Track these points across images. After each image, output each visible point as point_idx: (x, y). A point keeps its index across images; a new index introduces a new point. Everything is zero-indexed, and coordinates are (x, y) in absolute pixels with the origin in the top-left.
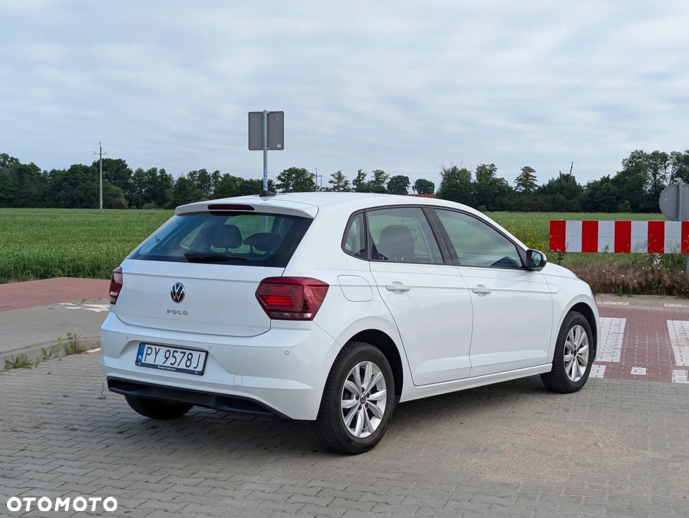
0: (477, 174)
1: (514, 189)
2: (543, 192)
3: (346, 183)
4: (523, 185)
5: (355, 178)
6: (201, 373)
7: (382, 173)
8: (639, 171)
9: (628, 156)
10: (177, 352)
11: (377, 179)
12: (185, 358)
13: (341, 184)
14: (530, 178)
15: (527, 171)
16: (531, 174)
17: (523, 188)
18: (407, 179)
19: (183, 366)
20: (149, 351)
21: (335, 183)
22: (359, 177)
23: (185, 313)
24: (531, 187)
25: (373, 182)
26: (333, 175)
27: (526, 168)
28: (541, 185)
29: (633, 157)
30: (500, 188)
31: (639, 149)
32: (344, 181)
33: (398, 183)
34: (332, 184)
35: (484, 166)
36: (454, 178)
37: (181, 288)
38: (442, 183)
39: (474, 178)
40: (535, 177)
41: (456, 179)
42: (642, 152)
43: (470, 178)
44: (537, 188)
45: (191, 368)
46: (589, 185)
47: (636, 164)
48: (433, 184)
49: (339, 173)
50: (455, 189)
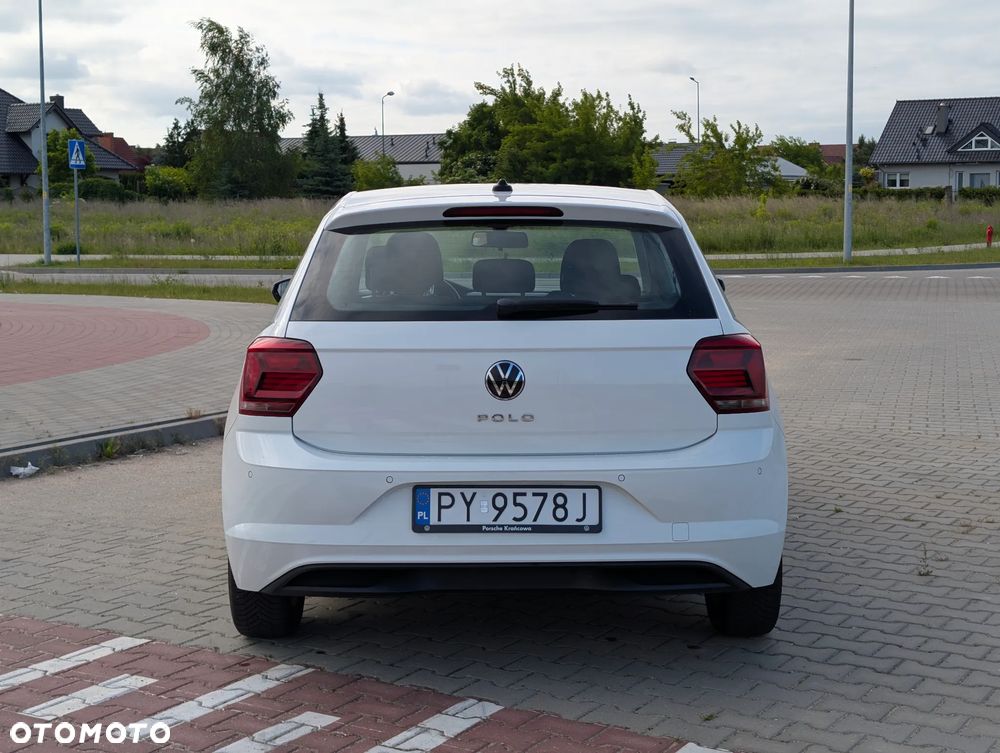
6: (596, 529)
10: (524, 494)
12: (549, 505)
19: (546, 519)
20: (446, 501)
23: (528, 418)
37: (515, 370)
45: (570, 521)
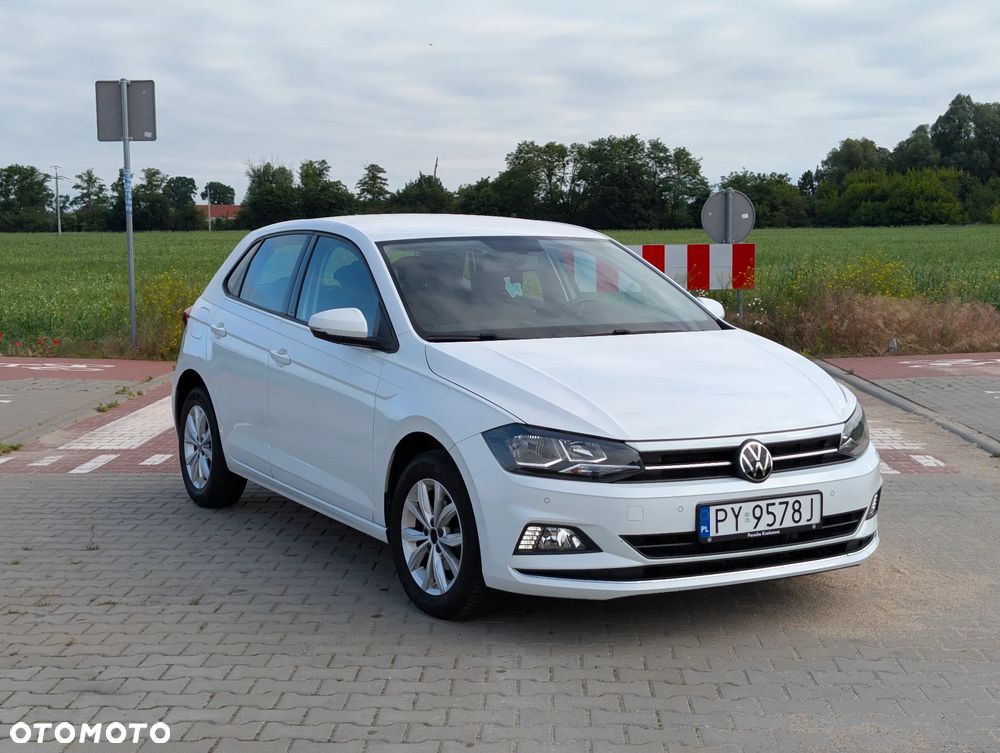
0: (301, 174)
1: (356, 197)
2: (397, 202)
3: (101, 188)
4: (369, 192)
5: (115, 180)
7: (157, 172)
8: (530, 171)
9: (514, 149)
11: (150, 182)
13: (93, 190)
14: (379, 181)
15: (374, 171)
16: (380, 175)
17: (369, 196)
18: (191, 181)
21: (83, 189)
22: (120, 179)
24: (381, 194)
25: (143, 186)
26: (80, 177)
27: (372, 166)
28: (394, 191)
29: (520, 151)
30: (336, 196)
31: (529, 140)
32: (97, 185)
33: (178, 188)
34: (80, 190)
35: (311, 163)
36: (268, 180)
38: (250, 189)
39: (297, 181)
40: (386, 180)
41: (271, 182)
42: (532, 143)
43: (292, 181)
44: (388, 196)
46: (462, 191)
47: (525, 161)
48: (232, 190)
49: (89, 174)
50: (270, 198)
